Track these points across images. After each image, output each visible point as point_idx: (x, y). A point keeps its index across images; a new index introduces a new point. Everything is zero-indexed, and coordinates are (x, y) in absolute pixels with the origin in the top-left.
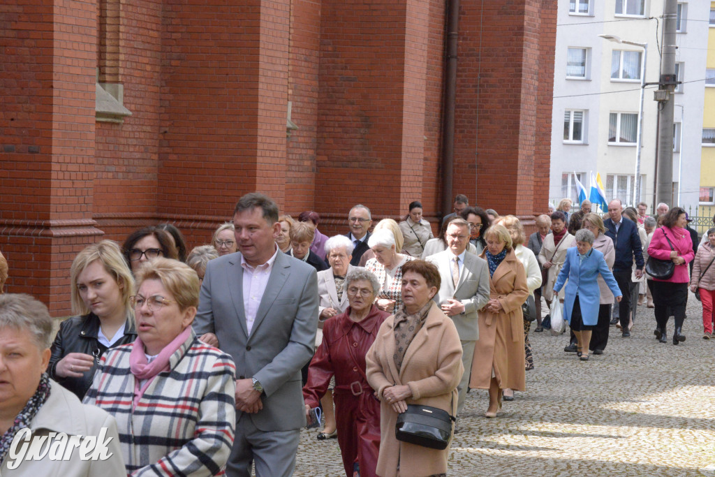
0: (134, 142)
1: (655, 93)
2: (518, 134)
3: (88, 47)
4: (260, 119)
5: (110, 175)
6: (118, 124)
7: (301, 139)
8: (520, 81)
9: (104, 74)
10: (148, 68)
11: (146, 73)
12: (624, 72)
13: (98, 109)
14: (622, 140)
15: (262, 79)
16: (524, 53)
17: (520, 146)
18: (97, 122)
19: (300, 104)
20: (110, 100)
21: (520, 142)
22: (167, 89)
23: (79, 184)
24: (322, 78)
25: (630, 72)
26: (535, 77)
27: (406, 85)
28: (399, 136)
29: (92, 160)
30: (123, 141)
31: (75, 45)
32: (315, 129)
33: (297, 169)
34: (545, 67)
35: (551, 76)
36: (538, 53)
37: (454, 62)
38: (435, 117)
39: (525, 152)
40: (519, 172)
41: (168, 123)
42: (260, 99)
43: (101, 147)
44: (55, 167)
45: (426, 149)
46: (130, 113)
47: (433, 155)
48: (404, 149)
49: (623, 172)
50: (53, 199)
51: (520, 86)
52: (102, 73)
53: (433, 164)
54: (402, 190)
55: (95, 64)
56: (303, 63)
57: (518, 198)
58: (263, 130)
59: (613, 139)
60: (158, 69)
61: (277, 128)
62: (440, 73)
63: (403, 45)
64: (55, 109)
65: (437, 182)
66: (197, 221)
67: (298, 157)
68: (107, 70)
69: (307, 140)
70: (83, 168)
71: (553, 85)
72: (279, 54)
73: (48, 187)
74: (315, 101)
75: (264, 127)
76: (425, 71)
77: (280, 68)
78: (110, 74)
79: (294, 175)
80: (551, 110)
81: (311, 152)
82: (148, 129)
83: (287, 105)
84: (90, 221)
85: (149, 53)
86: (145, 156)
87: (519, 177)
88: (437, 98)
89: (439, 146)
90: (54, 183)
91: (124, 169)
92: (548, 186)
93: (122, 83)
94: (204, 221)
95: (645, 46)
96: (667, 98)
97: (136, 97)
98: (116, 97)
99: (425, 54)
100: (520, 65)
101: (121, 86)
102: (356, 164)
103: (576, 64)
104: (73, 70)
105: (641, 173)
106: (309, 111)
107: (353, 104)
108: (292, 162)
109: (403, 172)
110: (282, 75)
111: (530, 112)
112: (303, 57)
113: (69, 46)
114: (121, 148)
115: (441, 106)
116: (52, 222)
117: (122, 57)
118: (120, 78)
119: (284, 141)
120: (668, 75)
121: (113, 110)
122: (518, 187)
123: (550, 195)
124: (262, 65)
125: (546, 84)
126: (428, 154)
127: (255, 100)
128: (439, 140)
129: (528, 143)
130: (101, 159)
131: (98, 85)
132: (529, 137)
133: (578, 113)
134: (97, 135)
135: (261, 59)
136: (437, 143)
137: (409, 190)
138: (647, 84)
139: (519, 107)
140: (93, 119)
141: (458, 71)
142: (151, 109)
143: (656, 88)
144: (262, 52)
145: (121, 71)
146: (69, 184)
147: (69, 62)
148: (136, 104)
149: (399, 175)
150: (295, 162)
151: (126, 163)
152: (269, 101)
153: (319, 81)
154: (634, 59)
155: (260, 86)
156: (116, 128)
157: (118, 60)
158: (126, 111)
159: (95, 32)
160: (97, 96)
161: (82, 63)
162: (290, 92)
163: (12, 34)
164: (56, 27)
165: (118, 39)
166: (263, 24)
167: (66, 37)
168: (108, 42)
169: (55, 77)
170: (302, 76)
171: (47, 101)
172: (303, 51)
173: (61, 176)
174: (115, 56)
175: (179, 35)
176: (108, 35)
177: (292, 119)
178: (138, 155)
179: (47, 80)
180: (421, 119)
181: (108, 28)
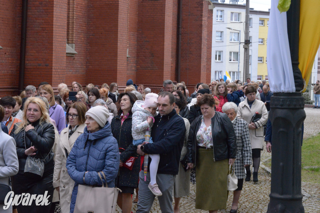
0: (78, 62)
1: (244, 46)
2: (201, 58)
3: (64, 32)
4: (118, 54)
5: (71, 73)
6: (73, 56)
7: (131, 61)
8: (201, 42)
9: (69, 41)
10: (83, 38)
11: (82, 40)
12: (234, 39)
13: (67, 52)
14: (233, 61)
15: (119, 41)
16: (203, 33)
17: (202, 62)
18: (67, 56)
19: (131, 49)
20: (70, 49)
21: (202, 61)
22: (89, 45)
23: (61, 76)
25: (236, 39)
26: (206, 40)
27: (165, 43)
28: (163, 59)
29: (65, 68)
30: (75, 62)
31: (60, 32)
32: (136, 57)
33: (130, 70)
34: (209, 37)
35: (211, 40)
36: (207, 33)
37: (180, 36)
38: (174, 53)
39: (203, 64)
40: (202, 71)
41: (89, 56)
42: (118, 48)
43: (68, 64)
44: (53, 70)
45: (172, 64)
46: (77, 53)
47: (174, 65)
48: (165, 64)
49: (234, 71)
50: (53, 80)
51: (201, 43)
52: (68, 40)
53: (174, 68)
54: (164, 77)
55: (66, 37)
56: (132, 36)
57: (201, 79)
58: (119, 58)
59: (230, 60)
60: (86, 39)
61: (124, 57)
62: (176, 39)
63: (164, 30)
64: (54, 52)
65: (175, 74)
67: (130, 66)
68: (70, 39)
69: (133, 61)
70: (62, 70)
71: (212, 43)
72: (124, 34)
73: (51, 77)
74: (136, 48)
75: (120, 57)
76: (171, 39)
77: (124, 38)
78: (70, 41)
79: (129, 72)
80: (211, 51)
81: (134, 65)
82: (83, 58)
83: (127, 50)
85: (83, 34)
86: (81, 66)
87: (201, 72)
88: (175, 47)
89: (176, 62)
90: (53, 75)
91: (75, 71)
92: (211, 75)
93: (75, 43)
95: (240, 31)
96: (247, 47)
97: (79, 48)
98: (73, 48)
99: (171, 33)
100: (201, 37)
101: (74, 44)
102: (149, 68)
103: (219, 37)
104: (59, 40)
105: (240, 71)
106: (134, 52)
107: (148, 49)
108: (129, 68)
110: (125, 40)
111: (205, 52)
112: (132, 34)
113: (58, 32)
114: (74, 64)
115: (176, 50)
117: (74, 35)
119: (126, 61)
120: (247, 40)
121: (72, 52)
122: (201, 75)
123: (211, 78)
124: (119, 37)
125: (209, 43)
126: (172, 65)
128: (176, 61)
129: (204, 61)
130: (68, 68)
131: (67, 44)
132: (204, 59)
133: (220, 52)
134: (67, 60)
135: (118, 35)
136: (175, 62)
137: (166, 77)
138: (241, 43)
139: (201, 50)
140: (65, 55)
141: (181, 39)
142: (83, 52)
143: (244, 44)
144: (119, 33)
145: (74, 40)
146: (58, 76)
147: (58, 37)
148: (79, 50)
149: (163, 72)
150: (130, 68)
151: (76, 69)
152: (121, 48)
153: (137, 42)
154: (237, 35)
155: (118, 44)
156: (72, 58)
157: (73, 36)
158: (75, 52)
159: (66, 28)
160: (67, 48)
161: (62, 37)
162: (128, 45)
163: (41, 29)
164: (54, 26)
165: (73, 30)
166: (119, 24)
167: (57, 29)
168: (70, 31)
169: (54, 42)
170: (132, 40)
171: (51, 49)
172: (132, 33)
173: (55, 73)
174: (72, 35)
175: (92, 28)
176: (70, 28)
177: (129, 54)
178: (79, 66)
179: (51, 43)
180: (170, 54)
181: (70, 26)
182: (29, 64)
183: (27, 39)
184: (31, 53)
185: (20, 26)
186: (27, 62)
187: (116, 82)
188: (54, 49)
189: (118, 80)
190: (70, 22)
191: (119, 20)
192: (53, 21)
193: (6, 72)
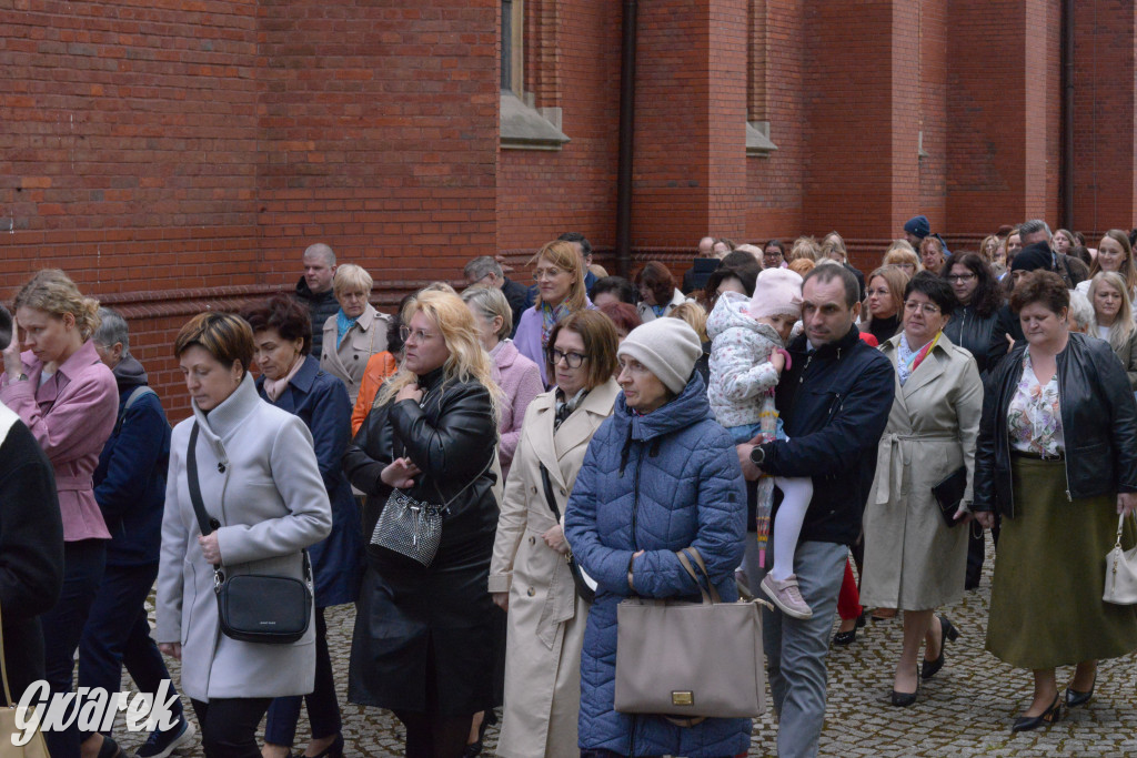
0: (781, 173)
2: (1132, 155)
3: (739, 91)
4: (894, 148)
5: (760, 204)
6: (766, 158)
7: (931, 166)
9: (753, 113)
10: (792, 106)
11: (790, 111)
13: (747, 145)
15: (894, 112)
18: (747, 157)
19: (929, 134)
20: (758, 137)
22: (809, 124)
23: (732, 213)
24: (949, 109)
27: (1028, 113)
28: (1023, 160)
29: (744, 191)
30: (770, 173)
31: (728, 89)
32: (945, 156)
33: (929, 193)
37: (1071, 92)
38: (1055, 142)
41: (810, 155)
42: (894, 130)
43: (751, 179)
44: (712, 198)
45: (1048, 172)
46: (776, 147)
47: (1055, 176)
48: (1028, 172)
51: (1133, 112)
52: (750, 112)
53: (1055, 185)
54: (1027, 210)
55: (744, 105)
56: (932, 97)
57: (1133, 215)
60: (800, 106)
61: (909, 156)
62: (1058, 102)
63: (1024, 77)
64: (711, 146)
65: (1059, 202)
67: (929, 182)
68: (755, 110)
69: (937, 166)
70: (736, 198)
72: (910, 89)
73: (706, 216)
74: (945, 130)
75: (898, 156)
76: (1045, 100)
77: (911, 101)
78: (759, 114)
79: (927, 198)
81: (940, 177)
82: (792, 161)
83: (918, 135)
85: (792, 93)
86: (790, 185)
88: (1056, 124)
89: (1060, 168)
90: (711, 213)
91: (771, 198)
93: (769, 120)
97: (781, 132)
98: (763, 132)
99: (1044, 84)
100: (1132, 93)
101: (767, 124)
102: (983, 187)
104: (726, 111)
106: (938, 140)
107: (979, 132)
108: (925, 187)
109: (1027, 193)
110: (913, 108)
112: (932, 91)
113: (723, 90)
114: (769, 179)
115: (1061, 132)
117: (768, 97)
118: (767, 116)
119: (917, 168)
121: (761, 145)
124: (894, 99)
126: (1050, 177)
127: (889, 131)
128: (1060, 163)
130: (751, 190)
131: (748, 124)
134: (748, 168)
135: (893, 93)
137: (1033, 210)
140: (744, 154)
141: (1074, 99)
142: (795, 143)
144: (894, 87)
145: (768, 110)
147: (722, 104)
148: (781, 139)
149: (1024, 196)
150: (927, 187)
151: (773, 192)
152: (902, 131)
153: (947, 112)
155: (894, 118)
156: (763, 161)
157: (764, 100)
158: (772, 146)
159: (744, 77)
160: (747, 133)
161: (733, 105)
162: (921, 122)
163: (674, 83)
164: (711, 74)
165: (765, 82)
166: (894, 62)
167: (720, 82)
168: (755, 85)
169: (710, 117)
170: (932, 107)
171: (704, 140)
172: (932, 85)
173: (717, 206)
174: (761, 97)
175: (819, 75)
176: (756, 79)
177: (923, 147)
178: (784, 185)
179: (703, 122)
180: (1043, 144)
181: (755, 72)
182: (645, 180)
183: (636, 112)
184: (649, 149)
185: (617, 77)
186: (638, 177)
188: (711, 140)
189: (893, 222)
190: (756, 59)
191: (894, 49)
192: (707, 58)
193: (580, 205)
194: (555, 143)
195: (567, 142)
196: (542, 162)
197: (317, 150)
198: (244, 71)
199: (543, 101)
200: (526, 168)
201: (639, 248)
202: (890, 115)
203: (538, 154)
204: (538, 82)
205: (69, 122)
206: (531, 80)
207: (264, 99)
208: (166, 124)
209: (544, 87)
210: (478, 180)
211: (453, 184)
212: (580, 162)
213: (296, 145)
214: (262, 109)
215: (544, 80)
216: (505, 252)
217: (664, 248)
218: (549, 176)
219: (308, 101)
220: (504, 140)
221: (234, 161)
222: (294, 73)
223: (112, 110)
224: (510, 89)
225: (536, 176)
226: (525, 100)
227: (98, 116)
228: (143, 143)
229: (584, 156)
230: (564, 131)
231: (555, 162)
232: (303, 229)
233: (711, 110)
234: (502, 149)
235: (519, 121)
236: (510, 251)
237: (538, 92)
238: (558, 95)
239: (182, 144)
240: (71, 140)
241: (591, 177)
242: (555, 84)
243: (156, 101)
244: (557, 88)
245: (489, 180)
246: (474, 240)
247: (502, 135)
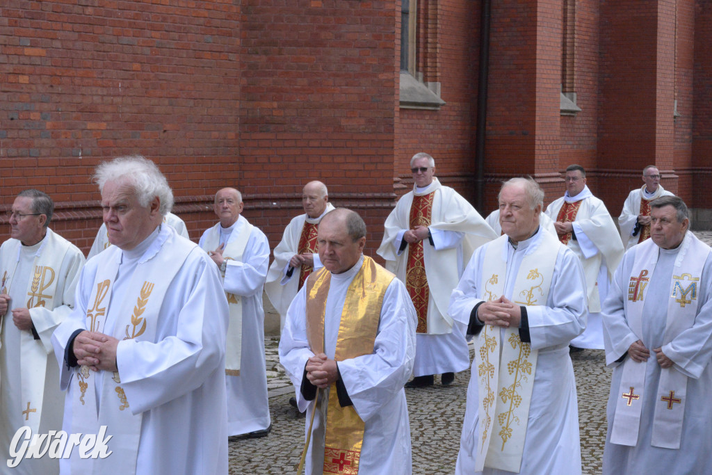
0: (583, 126)
3: (556, 72)
4: (657, 111)
5: (569, 147)
6: (573, 116)
7: (682, 123)
10: (591, 83)
11: (590, 86)
13: (561, 108)
15: (658, 87)
18: (561, 115)
19: (682, 101)
20: (568, 103)
22: (602, 95)
23: (551, 152)
24: (695, 86)
29: (559, 138)
30: (577, 126)
31: (549, 72)
32: (692, 116)
33: (681, 141)
41: (603, 115)
42: (658, 99)
43: (564, 130)
44: (537, 142)
46: (580, 110)
50: (537, 161)
52: (564, 87)
55: (560, 82)
56: (684, 77)
58: (659, 117)
60: (596, 83)
61: (668, 116)
64: (537, 109)
66: (621, 173)
67: (681, 133)
68: (567, 85)
69: (686, 123)
70: (553, 142)
72: (669, 72)
73: (533, 154)
74: (692, 99)
77: (669, 80)
78: (569, 88)
79: (679, 144)
81: (689, 130)
82: (591, 119)
83: (674, 102)
84: (558, 174)
85: (591, 74)
86: (589, 135)
90: (537, 152)
91: (577, 143)
93: (576, 92)
94: (624, 173)
97: (583, 100)
98: (572, 100)
101: (575, 94)
104: (547, 86)
106: (688, 106)
108: (678, 136)
110: (671, 84)
112: (684, 74)
113: (545, 72)
114: (576, 130)
116: (536, 175)
117: (575, 77)
118: (575, 89)
119: (673, 124)
121: (570, 108)
124: (658, 78)
127: (654, 100)
130: (564, 137)
131: (562, 94)
134: (561, 123)
135: (658, 75)
140: (559, 114)
142: (593, 107)
144: (658, 71)
145: (575, 85)
146: (545, 152)
147: (545, 81)
148: (584, 104)
150: (680, 137)
151: (578, 139)
152: (663, 100)
153: (694, 88)
155: (657, 91)
156: (572, 118)
157: (573, 79)
158: (578, 109)
159: (560, 63)
160: (561, 100)
161: (552, 81)
162: (676, 94)
163: (514, 67)
164: (538, 61)
165: (573, 67)
166: (658, 54)
167: (543, 67)
168: (567, 69)
169: (537, 90)
170: (684, 84)
171: (533, 104)
172: (684, 70)
173: (541, 147)
174: (572, 77)
175: (609, 63)
176: (568, 65)
177: (677, 110)
178: (585, 134)
179: (532, 92)
181: (568, 61)
182: (494, 130)
183: (489, 86)
184: (497, 111)
185: (476, 63)
186: (489, 128)
187: (653, 164)
188: (537, 104)
189: (657, 159)
190: (568, 52)
191: (658, 46)
192: (535, 51)
193: (452, 146)
194: (436, 105)
195: (443, 105)
196: (427, 117)
197: (279, 108)
198: (232, 57)
199: (428, 78)
200: (417, 121)
201: (490, 174)
202: (655, 89)
203: (425, 112)
204: (425, 66)
205: (118, 87)
206: (421, 64)
207: (245, 74)
208: (181, 90)
209: (429, 69)
210: (382, 129)
211: (367, 131)
212: (452, 118)
213: (265, 104)
214: (244, 81)
215: (429, 64)
216: (400, 175)
217: (506, 175)
218: (431, 127)
219: (273, 76)
220: (402, 103)
221: (225, 114)
222: (264, 58)
223: (145, 80)
224: (407, 70)
225: (423, 126)
226: (417, 77)
227: (137, 84)
228: (166, 102)
229: (455, 113)
230: (442, 97)
231: (436, 117)
232: (269, 159)
233: (537, 86)
234: (401, 109)
235: (412, 91)
236: (406, 175)
237: (425, 72)
238: (438, 74)
239: (191, 103)
240: (118, 100)
241: (459, 127)
242: (436, 67)
243: (174, 74)
244: (437, 70)
245: (390, 128)
246: (380, 167)
247: (401, 100)
